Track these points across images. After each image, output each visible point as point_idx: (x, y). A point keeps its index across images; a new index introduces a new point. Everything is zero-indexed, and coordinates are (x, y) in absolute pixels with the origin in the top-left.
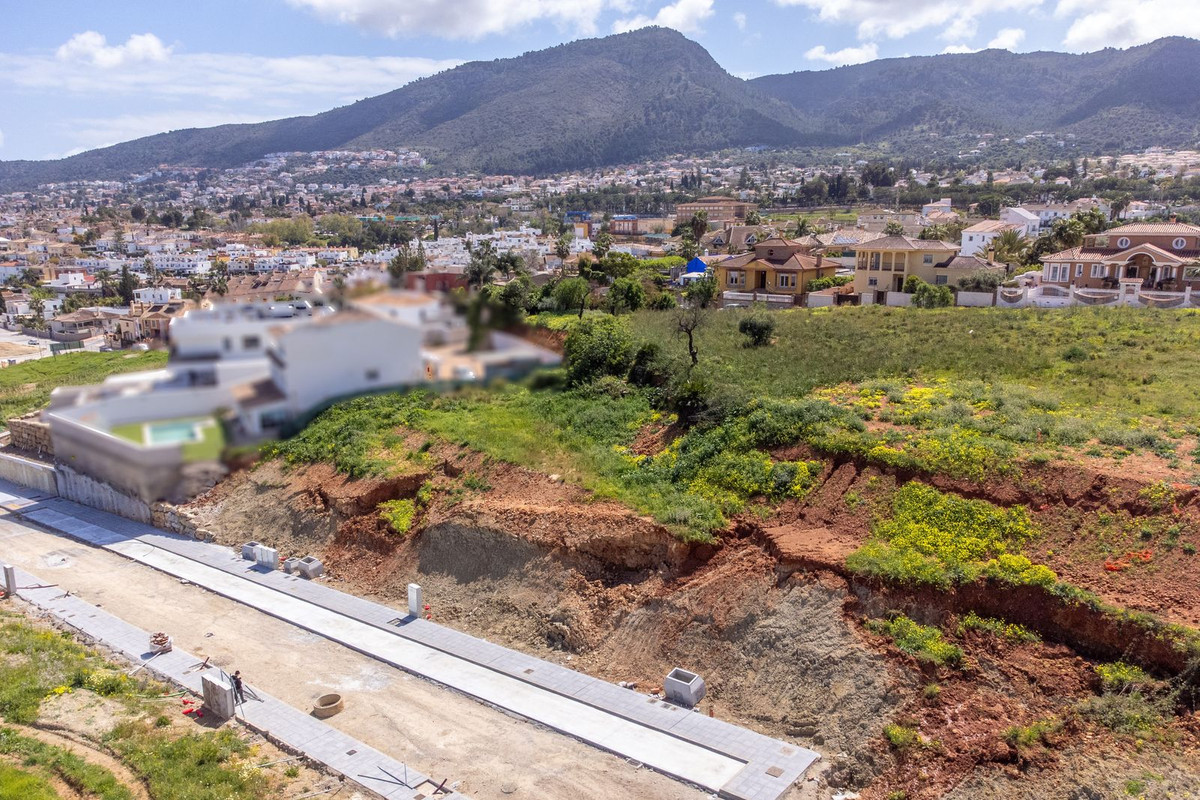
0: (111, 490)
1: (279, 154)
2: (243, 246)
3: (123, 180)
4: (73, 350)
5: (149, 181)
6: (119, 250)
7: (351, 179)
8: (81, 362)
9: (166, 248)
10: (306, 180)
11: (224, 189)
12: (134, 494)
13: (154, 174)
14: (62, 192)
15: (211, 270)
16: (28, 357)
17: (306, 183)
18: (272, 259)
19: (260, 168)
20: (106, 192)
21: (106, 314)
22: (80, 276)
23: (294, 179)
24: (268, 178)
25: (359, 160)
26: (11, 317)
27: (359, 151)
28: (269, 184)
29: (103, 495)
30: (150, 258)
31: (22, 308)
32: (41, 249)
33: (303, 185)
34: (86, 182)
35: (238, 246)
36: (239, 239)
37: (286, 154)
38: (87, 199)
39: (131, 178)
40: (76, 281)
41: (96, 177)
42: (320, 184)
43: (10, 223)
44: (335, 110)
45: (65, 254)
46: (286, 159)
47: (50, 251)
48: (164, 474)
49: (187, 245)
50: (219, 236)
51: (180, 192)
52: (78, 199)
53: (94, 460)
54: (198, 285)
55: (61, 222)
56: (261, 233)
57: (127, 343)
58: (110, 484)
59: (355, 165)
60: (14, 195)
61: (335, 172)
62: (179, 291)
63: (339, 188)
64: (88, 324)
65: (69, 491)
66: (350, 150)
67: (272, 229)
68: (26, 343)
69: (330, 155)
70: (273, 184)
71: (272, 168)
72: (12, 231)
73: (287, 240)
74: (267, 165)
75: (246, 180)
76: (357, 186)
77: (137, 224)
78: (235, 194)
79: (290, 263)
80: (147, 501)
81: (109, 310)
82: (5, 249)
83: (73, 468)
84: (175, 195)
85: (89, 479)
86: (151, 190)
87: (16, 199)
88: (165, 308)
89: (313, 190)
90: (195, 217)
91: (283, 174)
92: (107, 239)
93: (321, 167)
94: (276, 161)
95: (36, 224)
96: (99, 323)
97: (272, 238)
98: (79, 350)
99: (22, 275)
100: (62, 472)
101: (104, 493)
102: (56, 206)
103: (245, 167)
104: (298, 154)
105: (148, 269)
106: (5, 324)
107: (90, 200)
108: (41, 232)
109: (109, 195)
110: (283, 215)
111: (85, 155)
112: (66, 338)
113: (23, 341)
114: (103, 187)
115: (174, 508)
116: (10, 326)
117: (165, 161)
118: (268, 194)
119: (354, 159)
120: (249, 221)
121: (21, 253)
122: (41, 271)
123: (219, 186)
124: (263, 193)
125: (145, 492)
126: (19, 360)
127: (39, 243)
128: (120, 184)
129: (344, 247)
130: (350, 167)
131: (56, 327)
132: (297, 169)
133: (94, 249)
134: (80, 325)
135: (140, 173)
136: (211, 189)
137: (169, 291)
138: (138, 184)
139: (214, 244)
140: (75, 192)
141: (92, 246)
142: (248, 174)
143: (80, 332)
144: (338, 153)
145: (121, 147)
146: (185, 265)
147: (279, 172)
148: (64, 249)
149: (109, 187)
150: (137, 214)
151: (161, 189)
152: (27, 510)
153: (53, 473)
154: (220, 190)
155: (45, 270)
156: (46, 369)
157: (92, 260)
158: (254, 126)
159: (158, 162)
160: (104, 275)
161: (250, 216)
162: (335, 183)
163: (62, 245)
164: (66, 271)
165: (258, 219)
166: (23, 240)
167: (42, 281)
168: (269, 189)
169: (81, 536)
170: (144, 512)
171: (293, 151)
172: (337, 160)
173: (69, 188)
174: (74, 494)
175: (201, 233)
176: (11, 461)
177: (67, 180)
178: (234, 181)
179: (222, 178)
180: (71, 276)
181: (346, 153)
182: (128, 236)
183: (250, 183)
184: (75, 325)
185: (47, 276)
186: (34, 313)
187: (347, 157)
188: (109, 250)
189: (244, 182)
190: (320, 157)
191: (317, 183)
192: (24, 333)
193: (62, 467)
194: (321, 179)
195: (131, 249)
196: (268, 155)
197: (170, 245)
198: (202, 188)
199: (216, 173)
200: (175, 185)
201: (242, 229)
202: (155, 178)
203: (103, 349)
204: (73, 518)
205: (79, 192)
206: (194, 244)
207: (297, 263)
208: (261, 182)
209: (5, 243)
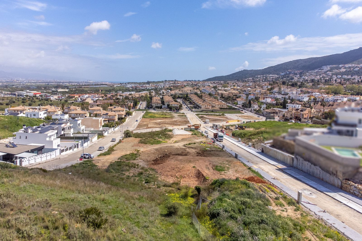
0: (321, 170)
1: (327, 66)
2: (319, 93)
3: (278, 74)
4: (271, 120)
5: (285, 75)
6: (280, 93)
7: (354, 74)
8: (274, 124)
9: (293, 93)
10: (336, 74)
11: (307, 77)
12: (334, 174)
13: (287, 73)
14: (261, 78)
15: (308, 100)
16: (259, 120)
17: (337, 75)
18: (330, 98)
19: (320, 71)
20: (273, 78)
21: (279, 110)
22: (270, 99)
23: (332, 74)
24: (323, 74)
25: (358, 67)
26: (252, 109)
27: (359, 64)
28: (323, 75)
29: (315, 171)
30: (289, 95)
31: (256, 107)
32: (259, 92)
33: (335, 76)
34: (268, 75)
35: (317, 93)
36: (316, 91)
37: (330, 66)
38: (267, 80)
39: (280, 74)
40: (269, 100)
41: (270, 74)
42: (342, 76)
43: (250, 85)
44: (351, 51)
45: (265, 93)
46: (330, 67)
47: (261, 92)
48: (350, 169)
49: (300, 92)
50: (310, 90)
51: (294, 78)
52: (265, 80)
53: (314, 157)
54: (306, 104)
55: (264, 85)
56: (324, 90)
57: (286, 120)
58: (320, 167)
59: (357, 69)
60: (250, 78)
61: (348, 72)
62: (300, 105)
63: (349, 77)
64: (274, 113)
65: (298, 166)
66: (355, 64)
67: (328, 89)
68: (257, 117)
69: (347, 66)
70: (324, 75)
71: (324, 70)
72: (252, 87)
73: (333, 93)
74: (323, 69)
75: (315, 74)
76: (357, 76)
77: (284, 86)
78: (311, 78)
79: (338, 100)
80: (341, 179)
81: (279, 109)
82: (250, 91)
83: (303, 158)
84: (292, 79)
85: (310, 164)
86: (285, 77)
87: (250, 80)
88: (300, 110)
89: (339, 77)
90: (301, 84)
91: (328, 72)
92: (276, 89)
93: (343, 70)
94: (326, 68)
95: (257, 85)
96: (277, 113)
97: (329, 92)
98: (273, 120)
99: (255, 98)
100: (297, 158)
101: (317, 170)
102: (260, 81)
103: (315, 70)
104: (334, 66)
105: (289, 99)
106: (251, 111)
107: (269, 80)
108: (259, 87)
109: (274, 79)
110: (331, 85)
111: (268, 68)
112: (268, 116)
113: (256, 116)
114: (272, 76)
115: (356, 185)
116: (252, 111)
117: (290, 69)
118: (322, 78)
119: (356, 67)
120: (319, 86)
121: (254, 92)
122: (260, 97)
123: (306, 76)
124: (321, 78)
125: (340, 175)
126: (257, 121)
127: (258, 90)
128: (277, 76)
129: (358, 95)
130: (354, 70)
131: (265, 113)
132: (333, 71)
133: (272, 92)
134: (272, 113)
135: (282, 73)
136: (303, 77)
137: (297, 105)
138: (282, 76)
139: (308, 92)
140: (264, 78)
141: (272, 91)
142: (316, 72)
143: (271, 115)
144: (350, 65)
145: (278, 65)
146: (300, 98)
147: (327, 72)
148: (265, 92)
149: (273, 77)
150: (284, 83)
151: (288, 77)
152: (285, 169)
153: (293, 158)
154: (306, 77)
155: (261, 97)
156: (264, 124)
157: (273, 95)
158: (320, 58)
159: (288, 69)
160: (277, 99)
161: (319, 84)
162: (348, 75)
163: (265, 91)
164: (267, 98)
165: (321, 86)
166: (255, 89)
167: (259, 100)
168: (323, 77)
169: (311, 185)
170: (337, 182)
171: (333, 65)
172: (350, 67)
173: (263, 77)
174: (300, 167)
175: (304, 89)
176: (275, 151)
177: (263, 75)
178: (311, 75)
179: (307, 74)
180: (268, 99)
181: (353, 65)
182: (282, 89)
183: (316, 75)
184: (270, 113)
185: (261, 99)
186: (259, 108)
187: (354, 66)
188: (276, 93)
189: (314, 75)
190: (343, 67)
191: (341, 75)
192: (256, 114)
193: (297, 157)
194: (342, 74)
195: (283, 93)
196: (324, 67)
197: (294, 92)
198: (301, 77)
199: (306, 72)
200: (292, 76)
201: (316, 88)
202: (287, 74)
203: (279, 121)
204: (303, 176)
205: (266, 78)
206: (302, 92)
207: (340, 100)
208: (320, 75)
209: (250, 90)
